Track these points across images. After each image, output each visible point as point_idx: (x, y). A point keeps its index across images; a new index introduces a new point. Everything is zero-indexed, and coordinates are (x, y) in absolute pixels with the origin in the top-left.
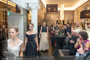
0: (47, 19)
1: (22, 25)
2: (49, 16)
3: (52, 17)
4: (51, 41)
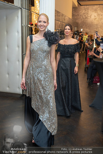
0: (79, 21)
1: (17, 34)
2: (84, 14)
3: (93, 17)
4: (86, 75)
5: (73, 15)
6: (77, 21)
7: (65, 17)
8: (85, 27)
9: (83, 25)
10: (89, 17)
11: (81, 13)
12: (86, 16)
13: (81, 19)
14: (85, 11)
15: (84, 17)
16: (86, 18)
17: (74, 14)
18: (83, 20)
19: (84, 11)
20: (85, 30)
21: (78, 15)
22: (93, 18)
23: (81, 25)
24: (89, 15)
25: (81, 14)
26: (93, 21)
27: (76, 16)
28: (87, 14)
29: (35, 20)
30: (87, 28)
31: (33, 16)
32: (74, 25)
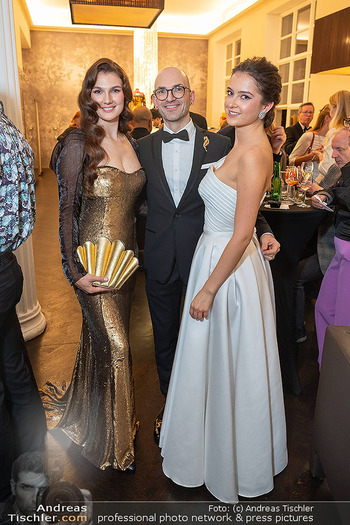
0: (42, 89)
2: (50, 67)
3: (75, 77)
10: (65, 76)
11: (42, 65)
12: (58, 74)
13: (46, 82)
14: (54, 60)
15: (52, 76)
16: (58, 79)
18: (49, 84)
19: (49, 61)
21: (36, 71)
22: (76, 81)
24: (65, 73)
25: (42, 68)
28: (59, 69)
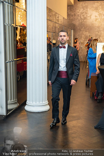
0: (77, 23)
2: (82, 13)
3: (93, 17)
5: (68, 15)
6: (74, 22)
7: (58, 17)
8: (84, 31)
9: (82, 27)
10: (88, 17)
11: (78, 12)
12: (85, 16)
13: (79, 20)
14: (84, 9)
15: (82, 17)
16: (85, 18)
17: (70, 13)
18: (80, 21)
19: (81, 10)
20: (84, 34)
21: (75, 15)
22: (94, 19)
23: (78, 28)
24: (89, 15)
25: (78, 14)
26: (94, 22)
27: (72, 16)
28: (86, 13)
29: (20, 21)
30: (86, 31)
31: (16, 15)
32: (70, 27)
